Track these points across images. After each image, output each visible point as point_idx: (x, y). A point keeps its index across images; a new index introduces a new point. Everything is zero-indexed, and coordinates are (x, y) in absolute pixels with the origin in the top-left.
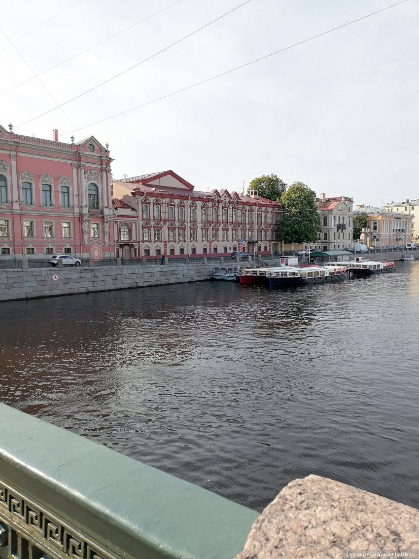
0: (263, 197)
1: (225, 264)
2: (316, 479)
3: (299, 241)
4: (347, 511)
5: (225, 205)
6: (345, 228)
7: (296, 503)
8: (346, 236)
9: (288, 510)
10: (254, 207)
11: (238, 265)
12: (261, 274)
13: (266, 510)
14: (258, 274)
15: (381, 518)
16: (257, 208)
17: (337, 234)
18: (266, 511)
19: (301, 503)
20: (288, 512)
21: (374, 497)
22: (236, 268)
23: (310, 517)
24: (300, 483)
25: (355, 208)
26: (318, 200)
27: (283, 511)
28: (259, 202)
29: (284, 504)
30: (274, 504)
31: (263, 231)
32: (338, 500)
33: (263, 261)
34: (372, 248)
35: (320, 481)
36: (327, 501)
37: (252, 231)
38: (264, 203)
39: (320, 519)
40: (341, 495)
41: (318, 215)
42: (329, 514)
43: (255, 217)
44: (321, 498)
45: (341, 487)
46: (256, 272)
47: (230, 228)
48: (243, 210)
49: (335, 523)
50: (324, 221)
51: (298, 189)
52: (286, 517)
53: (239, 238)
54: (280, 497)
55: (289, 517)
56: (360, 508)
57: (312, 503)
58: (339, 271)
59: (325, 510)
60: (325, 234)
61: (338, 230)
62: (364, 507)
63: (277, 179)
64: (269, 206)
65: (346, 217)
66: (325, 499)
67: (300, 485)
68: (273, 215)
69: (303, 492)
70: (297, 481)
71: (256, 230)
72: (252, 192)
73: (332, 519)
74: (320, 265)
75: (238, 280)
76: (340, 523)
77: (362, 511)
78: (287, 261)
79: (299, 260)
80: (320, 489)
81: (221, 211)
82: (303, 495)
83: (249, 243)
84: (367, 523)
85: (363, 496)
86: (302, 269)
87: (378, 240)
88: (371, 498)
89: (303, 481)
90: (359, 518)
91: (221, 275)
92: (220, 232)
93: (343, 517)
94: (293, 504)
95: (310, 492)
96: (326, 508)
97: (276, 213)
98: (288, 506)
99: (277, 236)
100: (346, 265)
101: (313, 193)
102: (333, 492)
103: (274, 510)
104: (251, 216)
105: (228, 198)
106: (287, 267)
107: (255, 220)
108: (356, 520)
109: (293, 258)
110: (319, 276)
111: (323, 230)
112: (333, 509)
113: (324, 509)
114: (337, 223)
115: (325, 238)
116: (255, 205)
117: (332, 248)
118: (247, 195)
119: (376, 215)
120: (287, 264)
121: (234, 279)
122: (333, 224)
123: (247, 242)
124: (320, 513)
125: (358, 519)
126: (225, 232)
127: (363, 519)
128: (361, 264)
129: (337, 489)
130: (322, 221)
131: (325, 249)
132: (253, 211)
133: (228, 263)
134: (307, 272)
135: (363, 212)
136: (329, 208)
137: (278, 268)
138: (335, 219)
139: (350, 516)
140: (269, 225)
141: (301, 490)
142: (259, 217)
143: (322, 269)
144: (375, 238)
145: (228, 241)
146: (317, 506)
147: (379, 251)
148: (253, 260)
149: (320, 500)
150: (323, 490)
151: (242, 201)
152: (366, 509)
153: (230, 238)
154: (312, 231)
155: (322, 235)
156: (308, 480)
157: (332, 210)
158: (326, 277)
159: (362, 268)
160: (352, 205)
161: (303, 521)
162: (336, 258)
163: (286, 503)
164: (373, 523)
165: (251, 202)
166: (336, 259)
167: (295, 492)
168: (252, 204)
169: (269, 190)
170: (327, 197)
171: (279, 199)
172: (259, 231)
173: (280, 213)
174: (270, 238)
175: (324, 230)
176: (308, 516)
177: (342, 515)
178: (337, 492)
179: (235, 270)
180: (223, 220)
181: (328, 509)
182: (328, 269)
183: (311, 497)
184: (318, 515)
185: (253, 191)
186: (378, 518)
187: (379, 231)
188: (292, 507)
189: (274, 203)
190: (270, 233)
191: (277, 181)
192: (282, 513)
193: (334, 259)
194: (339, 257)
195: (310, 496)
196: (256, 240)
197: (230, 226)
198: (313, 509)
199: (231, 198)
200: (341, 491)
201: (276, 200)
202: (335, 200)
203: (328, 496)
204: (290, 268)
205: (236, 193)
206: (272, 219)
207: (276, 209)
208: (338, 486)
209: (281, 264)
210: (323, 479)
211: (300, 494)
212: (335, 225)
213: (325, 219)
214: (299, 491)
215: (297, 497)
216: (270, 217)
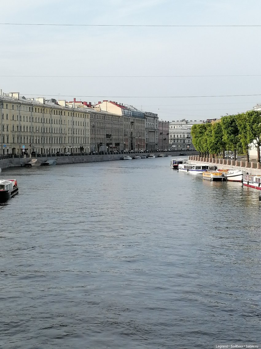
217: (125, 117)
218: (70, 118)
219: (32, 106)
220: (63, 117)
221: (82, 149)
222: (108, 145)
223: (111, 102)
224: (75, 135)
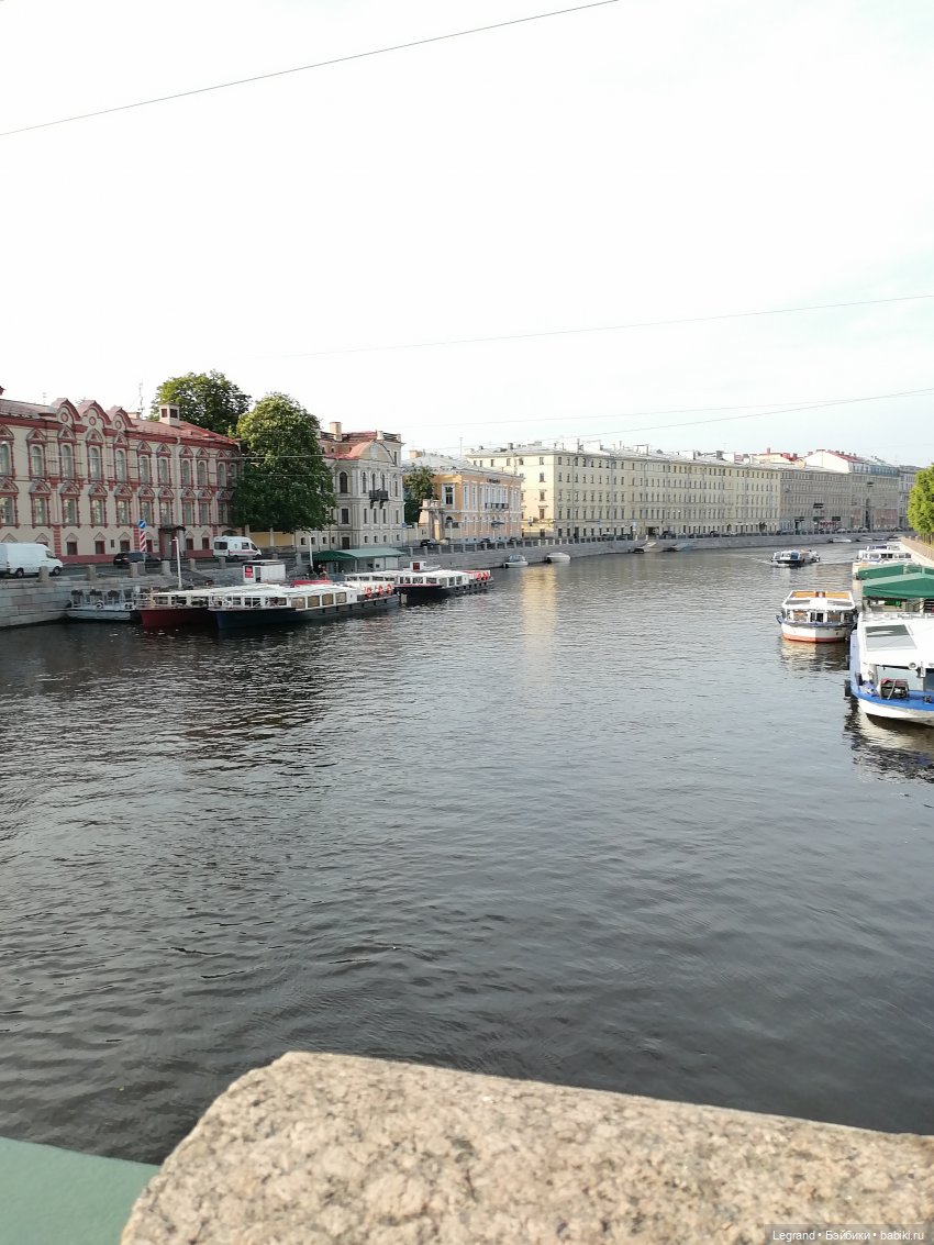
0: (194, 422)
1: (101, 581)
2: (297, 1062)
3: (286, 527)
4: (363, 1117)
5: (93, 437)
6: (387, 500)
7: (245, 1128)
8: (391, 516)
9: (225, 1148)
10: (170, 446)
11: (135, 581)
12: (194, 603)
13: (171, 1161)
14: (189, 603)
15: (435, 1116)
16: (178, 449)
17: (370, 513)
18: (169, 1164)
19: (257, 1124)
20: (223, 1155)
21: (422, 1073)
22: (131, 591)
23: (276, 1153)
24: (256, 1080)
25: (406, 457)
26: (326, 436)
27: (213, 1152)
28: (184, 436)
29: (216, 1135)
30: (191, 1143)
31: (196, 502)
32: (344, 1097)
33: (198, 572)
34: (444, 541)
35: (307, 1063)
36: (318, 1106)
37: (169, 501)
38: (197, 437)
39: (299, 1152)
40: (349, 1086)
41: (327, 469)
42: (321, 1134)
43: (175, 469)
44: (304, 1102)
45: (353, 1066)
46: (183, 600)
47: (111, 494)
48: (143, 452)
49: (333, 1151)
50: (341, 483)
51: (276, 408)
52: (219, 1165)
53: (136, 519)
54: (207, 1123)
55: (226, 1164)
56: (391, 1104)
57: (284, 1119)
58: (377, 591)
59: (311, 1129)
60: (345, 512)
61: (372, 502)
62: (400, 1101)
63: (227, 383)
64: (209, 445)
65: (388, 476)
66: (313, 1102)
67: (258, 1083)
68: (219, 468)
69: (262, 1097)
70: (251, 1077)
71: (180, 501)
72: (164, 411)
73: (327, 1144)
74: (336, 580)
75: (137, 618)
76: (344, 1150)
77: (394, 1111)
78: (258, 571)
79: (287, 570)
80: (303, 1082)
81: (82, 452)
82: (262, 1105)
83: (163, 530)
84: (403, 1135)
85: (400, 1076)
86: (295, 589)
87: (456, 525)
88: (417, 1077)
89: (266, 1073)
90: (387, 1127)
91: (88, 609)
92: (84, 504)
93: (353, 1134)
94: (236, 1132)
95: (278, 1096)
96: (314, 1124)
97: (227, 462)
98: (224, 1139)
99: (232, 515)
100: (392, 579)
101: (312, 420)
102: (332, 1081)
103: (191, 1155)
104: (165, 467)
105: (99, 422)
106: (260, 586)
107: (176, 478)
108: (380, 1134)
109: (273, 564)
110: (335, 604)
111: (339, 502)
112: (330, 1120)
113: (310, 1125)
114: (369, 487)
115: (346, 520)
116: (173, 440)
117: (362, 543)
118: (152, 418)
119: (449, 474)
120: (258, 580)
121: (127, 616)
122: (360, 489)
123: (157, 527)
124: (300, 1139)
125: (384, 1130)
126: (95, 503)
127: (396, 1129)
128: (425, 575)
129: (343, 1074)
130: (336, 482)
131: (346, 544)
132: (169, 456)
133: (108, 579)
134: (306, 595)
135: (424, 466)
136: (351, 455)
137: (237, 588)
138: (364, 478)
139: (367, 1129)
140: (213, 489)
141: (259, 1094)
142: (185, 468)
143: (341, 588)
144: (449, 522)
145: (106, 525)
146: (295, 1123)
147: (458, 548)
148: (174, 570)
149: (303, 1107)
150: (312, 1084)
151: (140, 429)
152: (403, 1105)
153: (111, 518)
154: (314, 503)
155: (337, 514)
156: (276, 1069)
157: (356, 459)
158: (350, 605)
159: (425, 584)
160: (399, 450)
161: (260, 1165)
162: (370, 564)
163: (221, 1133)
164: (417, 1132)
165: (163, 432)
166: (371, 566)
167: (245, 1103)
168: (166, 440)
169: (207, 407)
170: (345, 430)
171: (234, 430)
172: (187, 501)
173: (237, 462)
174: (215, 519)
175: (342, 503)
176: (272, 1151)
177: (350, 1131)
178: (342, 1080)
179: (128, 594)
180: (89, 475)
181: (318, 1124)
182: (353, 589)
183: (281, 1107)
184: (296, 1143)
185: (168, 408)
186: (427, 1119)
187: (459, 506)
188: (234, 1139)
189: (220, 438)
190: (214, 508)
191: (226, 387)
192: (210, 1159)
193: (366, 566)
194: (376, 561)
195: (278, 1104)
196: (180, 523)
197: (111, 488)
198: (285, 1132)
199: (109, 422)
200: (351, 1077)
201: (225, 433)
202: (363, 437)
203: (320, 1095)
204: (268, 586)
205: (121, 411)
206: (219, 474)
207: (228, 453)
208: (345, 1066)
209: (246, 580)
210: (315, 1058)
211: (256, 1104)
212: (364, 492)
213: (344, 479)
214: (252, 1098)
215: (248, 1113)
216: (215, 469)
217: (855, 475)
218: (741, 480)
219: (667, 464)
220: (727, 478)
221: (762, 526)
222: (816, 519)
223: (830, 452)
224: (750, 505)
